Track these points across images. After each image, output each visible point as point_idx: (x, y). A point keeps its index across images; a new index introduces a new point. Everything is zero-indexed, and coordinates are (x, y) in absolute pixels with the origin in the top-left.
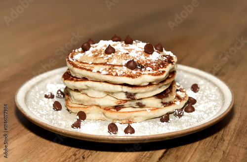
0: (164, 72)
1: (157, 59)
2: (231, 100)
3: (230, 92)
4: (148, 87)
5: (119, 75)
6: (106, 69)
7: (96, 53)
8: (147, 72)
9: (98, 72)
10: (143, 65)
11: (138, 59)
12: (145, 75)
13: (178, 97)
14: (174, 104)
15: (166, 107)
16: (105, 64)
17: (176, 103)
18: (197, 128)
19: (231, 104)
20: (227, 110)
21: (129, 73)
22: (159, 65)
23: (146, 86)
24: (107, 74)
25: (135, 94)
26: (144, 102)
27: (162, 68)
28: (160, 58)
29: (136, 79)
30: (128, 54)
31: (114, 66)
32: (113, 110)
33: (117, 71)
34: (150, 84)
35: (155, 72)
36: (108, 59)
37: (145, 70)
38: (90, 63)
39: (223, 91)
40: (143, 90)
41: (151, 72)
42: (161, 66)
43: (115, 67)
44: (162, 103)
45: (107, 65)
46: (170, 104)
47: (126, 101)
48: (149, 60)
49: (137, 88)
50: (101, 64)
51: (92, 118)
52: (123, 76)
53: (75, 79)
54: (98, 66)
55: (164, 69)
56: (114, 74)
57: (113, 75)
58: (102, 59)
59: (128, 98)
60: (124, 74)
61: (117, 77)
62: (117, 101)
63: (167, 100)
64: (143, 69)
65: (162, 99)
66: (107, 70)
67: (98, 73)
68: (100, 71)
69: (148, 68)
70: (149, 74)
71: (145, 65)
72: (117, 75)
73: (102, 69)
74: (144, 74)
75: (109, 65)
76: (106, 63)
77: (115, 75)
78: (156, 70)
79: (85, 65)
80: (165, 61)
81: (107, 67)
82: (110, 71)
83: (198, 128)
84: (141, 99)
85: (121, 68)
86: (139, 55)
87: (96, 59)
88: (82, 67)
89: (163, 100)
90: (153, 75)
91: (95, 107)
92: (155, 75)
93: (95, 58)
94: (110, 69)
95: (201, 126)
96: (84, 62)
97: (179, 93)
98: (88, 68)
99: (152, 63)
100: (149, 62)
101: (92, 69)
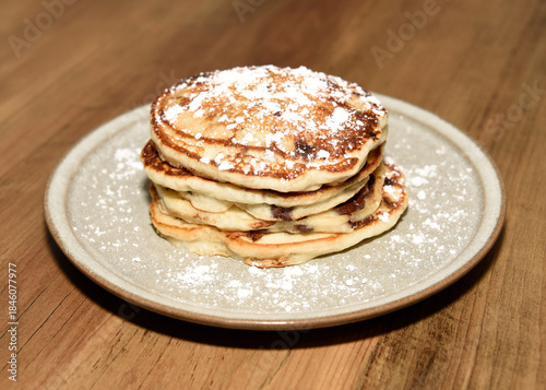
0: (354, 161)
1: (342, 128)
2: (497, 215)
3: (498, 186)
4: (319, 194)
5: (256, 173)
6: (229, 156)
7: (212, 109)
8: (317, 164)
9: (213, 162)
10: (310, 144)
11: (301, 129)
12: (313, 171)
13: (387, 202)
14: (377, 220)
15: (359, 231)
16: (227, 143)
17: (380, 216)
18: (417, 297)
19: (498, 224)
20: (487, 243)
21: (278, 168)
22: (346, 143)
23: (315, 192)
24: (231, 171)
25: (291, 209)
26: (310, 223)
27: (351, 151)
28: (348, 125)
29: (293, 181)
30: (278, 114)
31: (246, 148)
32: (245, 239)
33: (253, 162)
34: (325, 187)
35: (336, 161)
36: (235, 130)
37: (315, 156)
38: (198, 136)
39: (485, 183)
40: (308, 200)
41: (327, 162)
42: (350, 147)
43: (250, 152)
44: (349, 222)
45: (232, 145)
46: (368, 221)
47: (273, 223)
48: (325, 132)
49: (296, 199)
50: (220, 142)
51: (202, 250)
52: (266, 175)
53: (165, 166)
54: (213, 146)
55: (355, 154)
56: (246, 170)
57: (242, 172)
58: (222, 127)
59: (276, 217)
60: (268, 170)
61: (251, 178)
62: (253, 222)
63: (361, 215)
64: (310, 156)
65: (349, 214)
66: (232, 159)
67: (213, 167)
68: (217, 161)
69: (322, 153)
70: (323, 168)
71: (315, 145)
72: (251, 173)
73: (222, 156)
74: (311, 168)
75: (237, 145)
76: (230, 140)
77: (249, 174)
78: (338, 157)
79: (187, 140)
80: (360, 132)
81: (233, 151)
82: (238, 160)
83: (421, 296)
84: (305, 217)
85: (261, 153)
86: (302, 119)
87: (211, 126)
88: (180, 145)
89: (352, 217)
90: (330, 169)
91: (207, 229)
92: (335, 171)
93: (209, 122)
94: (238, 156)
95: (427, 292)
96: (185, 131)
97: (389, 190)
98: (191, 150)
99: (330, 139)
100: (324, 137)
101: (200, 154)
